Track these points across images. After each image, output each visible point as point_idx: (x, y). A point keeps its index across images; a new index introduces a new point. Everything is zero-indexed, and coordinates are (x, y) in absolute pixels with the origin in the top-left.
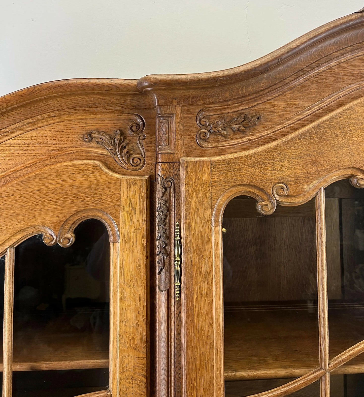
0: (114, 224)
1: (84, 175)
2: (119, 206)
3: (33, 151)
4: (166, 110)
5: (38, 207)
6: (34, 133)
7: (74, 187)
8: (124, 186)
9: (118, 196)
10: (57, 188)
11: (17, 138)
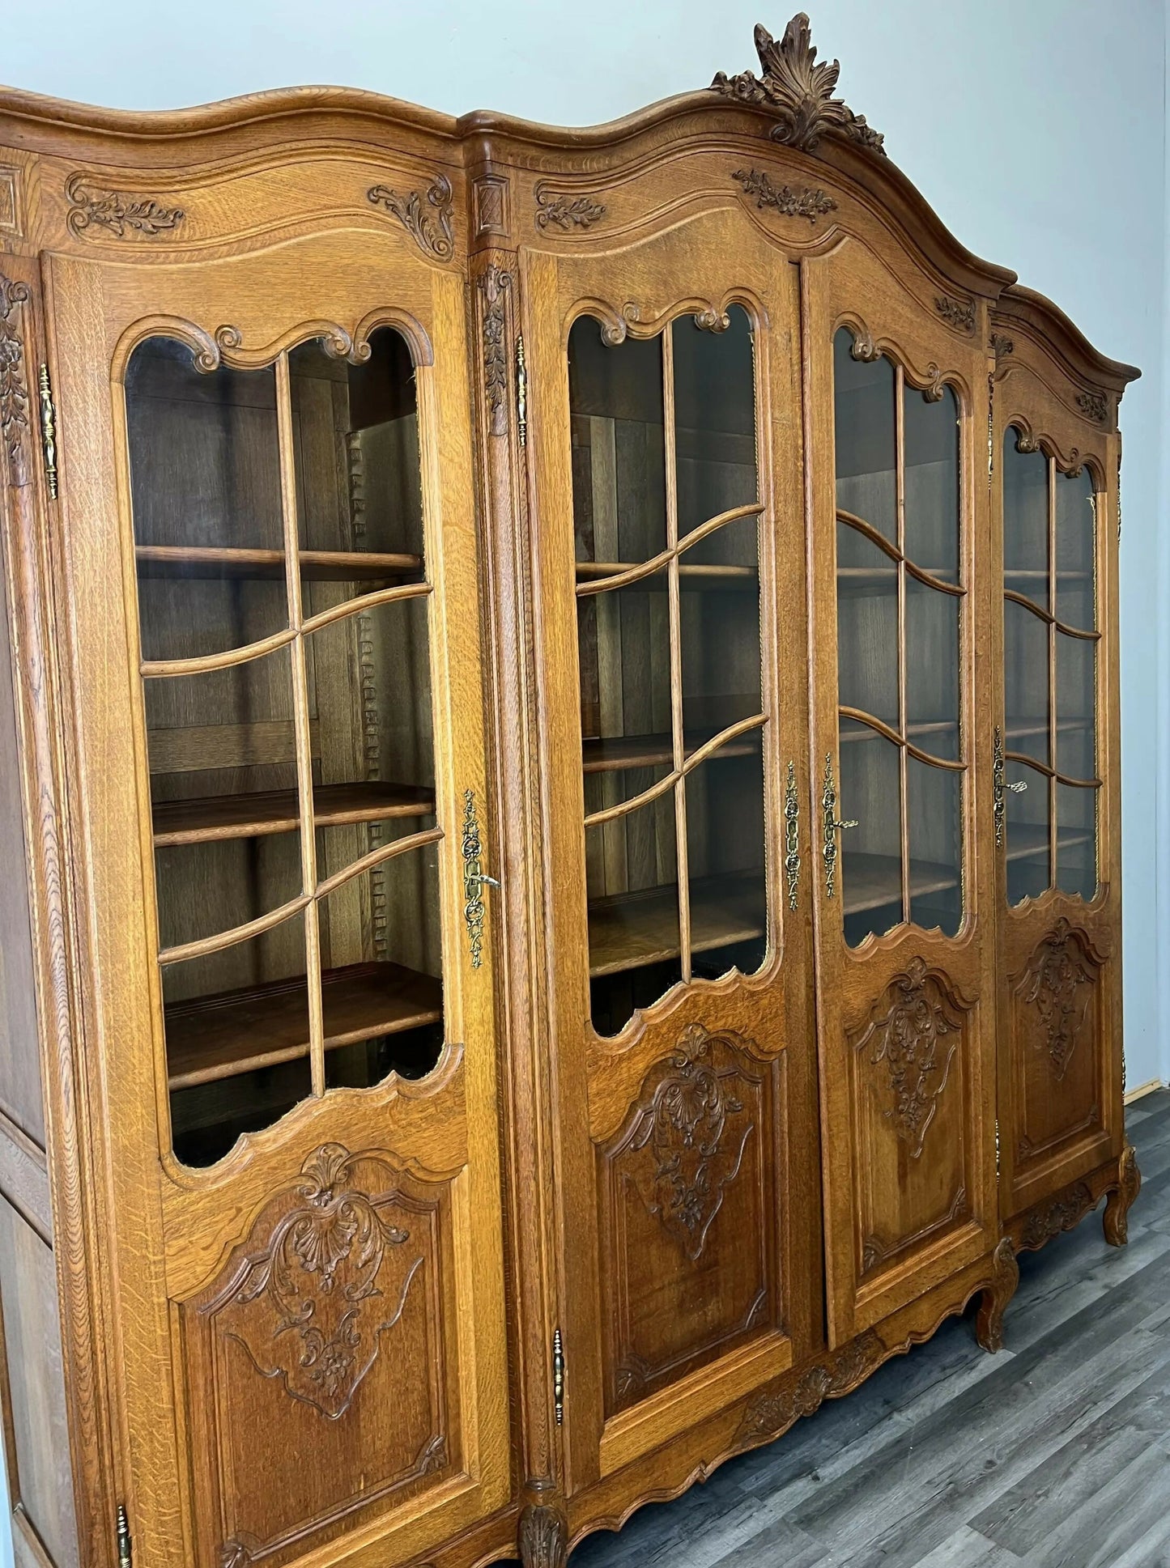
0: (423, 336)
1: (382, 252)
2: (430, 310)
3: (297, 200)
4: (499, 171)
5: (323, 291)
6: (297, 169)
7: (371, 268)
8: (435, 280)
9: (427, 294)
10: (348, 265)
11: (273, 172)
